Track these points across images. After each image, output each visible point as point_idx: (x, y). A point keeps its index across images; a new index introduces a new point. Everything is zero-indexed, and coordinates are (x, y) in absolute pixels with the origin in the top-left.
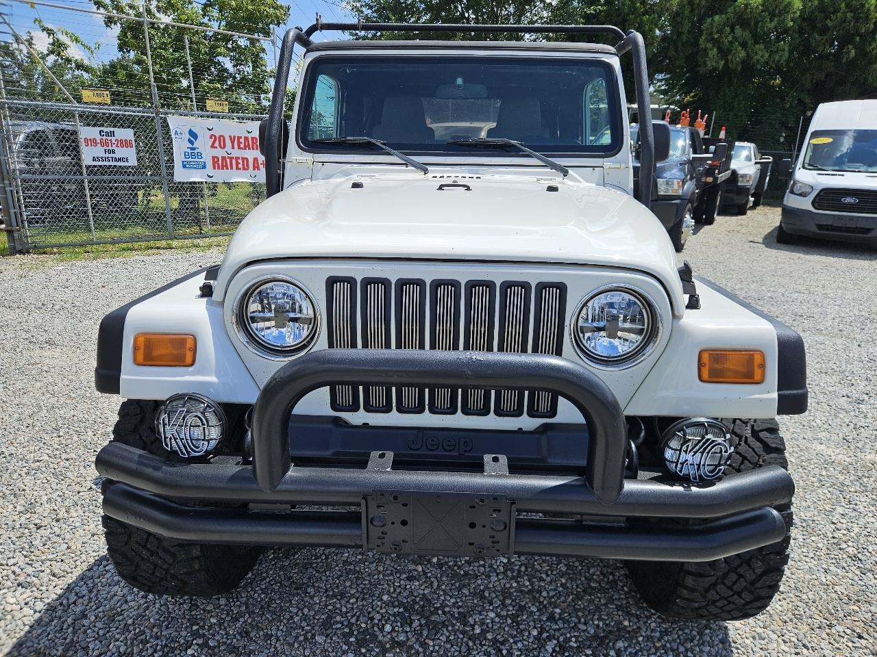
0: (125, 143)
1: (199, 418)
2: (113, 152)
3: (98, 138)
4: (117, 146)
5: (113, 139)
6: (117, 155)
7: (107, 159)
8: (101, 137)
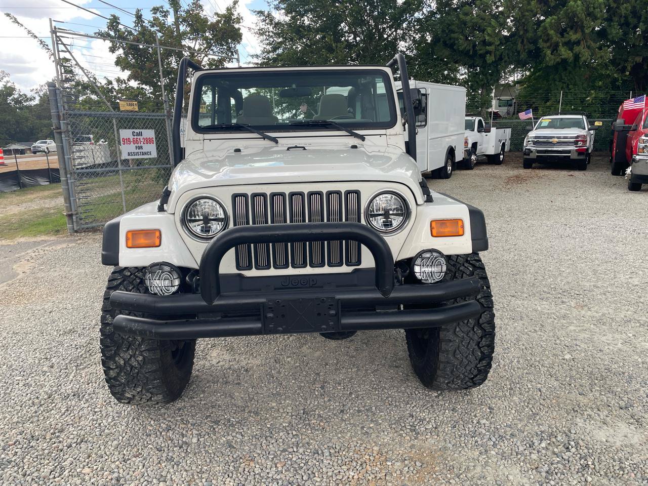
0: (148, 141)
1: (168, 274)
2: (141, 147)
3: (131, 137)
4: (144, 143)
5: (141, 137)
6: (144, 150)
7: (137, 154)
8: (134, 137)
